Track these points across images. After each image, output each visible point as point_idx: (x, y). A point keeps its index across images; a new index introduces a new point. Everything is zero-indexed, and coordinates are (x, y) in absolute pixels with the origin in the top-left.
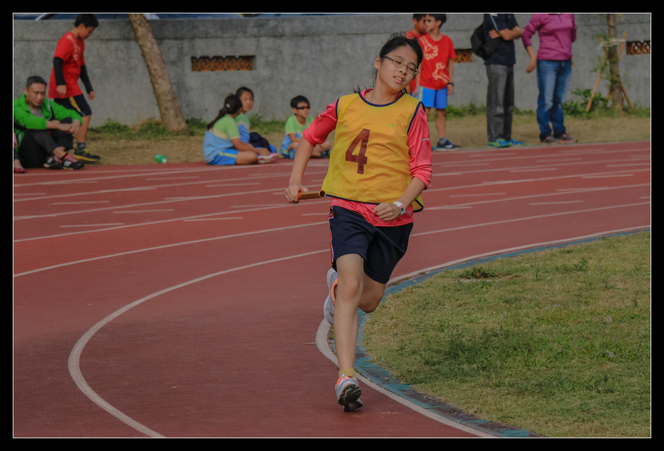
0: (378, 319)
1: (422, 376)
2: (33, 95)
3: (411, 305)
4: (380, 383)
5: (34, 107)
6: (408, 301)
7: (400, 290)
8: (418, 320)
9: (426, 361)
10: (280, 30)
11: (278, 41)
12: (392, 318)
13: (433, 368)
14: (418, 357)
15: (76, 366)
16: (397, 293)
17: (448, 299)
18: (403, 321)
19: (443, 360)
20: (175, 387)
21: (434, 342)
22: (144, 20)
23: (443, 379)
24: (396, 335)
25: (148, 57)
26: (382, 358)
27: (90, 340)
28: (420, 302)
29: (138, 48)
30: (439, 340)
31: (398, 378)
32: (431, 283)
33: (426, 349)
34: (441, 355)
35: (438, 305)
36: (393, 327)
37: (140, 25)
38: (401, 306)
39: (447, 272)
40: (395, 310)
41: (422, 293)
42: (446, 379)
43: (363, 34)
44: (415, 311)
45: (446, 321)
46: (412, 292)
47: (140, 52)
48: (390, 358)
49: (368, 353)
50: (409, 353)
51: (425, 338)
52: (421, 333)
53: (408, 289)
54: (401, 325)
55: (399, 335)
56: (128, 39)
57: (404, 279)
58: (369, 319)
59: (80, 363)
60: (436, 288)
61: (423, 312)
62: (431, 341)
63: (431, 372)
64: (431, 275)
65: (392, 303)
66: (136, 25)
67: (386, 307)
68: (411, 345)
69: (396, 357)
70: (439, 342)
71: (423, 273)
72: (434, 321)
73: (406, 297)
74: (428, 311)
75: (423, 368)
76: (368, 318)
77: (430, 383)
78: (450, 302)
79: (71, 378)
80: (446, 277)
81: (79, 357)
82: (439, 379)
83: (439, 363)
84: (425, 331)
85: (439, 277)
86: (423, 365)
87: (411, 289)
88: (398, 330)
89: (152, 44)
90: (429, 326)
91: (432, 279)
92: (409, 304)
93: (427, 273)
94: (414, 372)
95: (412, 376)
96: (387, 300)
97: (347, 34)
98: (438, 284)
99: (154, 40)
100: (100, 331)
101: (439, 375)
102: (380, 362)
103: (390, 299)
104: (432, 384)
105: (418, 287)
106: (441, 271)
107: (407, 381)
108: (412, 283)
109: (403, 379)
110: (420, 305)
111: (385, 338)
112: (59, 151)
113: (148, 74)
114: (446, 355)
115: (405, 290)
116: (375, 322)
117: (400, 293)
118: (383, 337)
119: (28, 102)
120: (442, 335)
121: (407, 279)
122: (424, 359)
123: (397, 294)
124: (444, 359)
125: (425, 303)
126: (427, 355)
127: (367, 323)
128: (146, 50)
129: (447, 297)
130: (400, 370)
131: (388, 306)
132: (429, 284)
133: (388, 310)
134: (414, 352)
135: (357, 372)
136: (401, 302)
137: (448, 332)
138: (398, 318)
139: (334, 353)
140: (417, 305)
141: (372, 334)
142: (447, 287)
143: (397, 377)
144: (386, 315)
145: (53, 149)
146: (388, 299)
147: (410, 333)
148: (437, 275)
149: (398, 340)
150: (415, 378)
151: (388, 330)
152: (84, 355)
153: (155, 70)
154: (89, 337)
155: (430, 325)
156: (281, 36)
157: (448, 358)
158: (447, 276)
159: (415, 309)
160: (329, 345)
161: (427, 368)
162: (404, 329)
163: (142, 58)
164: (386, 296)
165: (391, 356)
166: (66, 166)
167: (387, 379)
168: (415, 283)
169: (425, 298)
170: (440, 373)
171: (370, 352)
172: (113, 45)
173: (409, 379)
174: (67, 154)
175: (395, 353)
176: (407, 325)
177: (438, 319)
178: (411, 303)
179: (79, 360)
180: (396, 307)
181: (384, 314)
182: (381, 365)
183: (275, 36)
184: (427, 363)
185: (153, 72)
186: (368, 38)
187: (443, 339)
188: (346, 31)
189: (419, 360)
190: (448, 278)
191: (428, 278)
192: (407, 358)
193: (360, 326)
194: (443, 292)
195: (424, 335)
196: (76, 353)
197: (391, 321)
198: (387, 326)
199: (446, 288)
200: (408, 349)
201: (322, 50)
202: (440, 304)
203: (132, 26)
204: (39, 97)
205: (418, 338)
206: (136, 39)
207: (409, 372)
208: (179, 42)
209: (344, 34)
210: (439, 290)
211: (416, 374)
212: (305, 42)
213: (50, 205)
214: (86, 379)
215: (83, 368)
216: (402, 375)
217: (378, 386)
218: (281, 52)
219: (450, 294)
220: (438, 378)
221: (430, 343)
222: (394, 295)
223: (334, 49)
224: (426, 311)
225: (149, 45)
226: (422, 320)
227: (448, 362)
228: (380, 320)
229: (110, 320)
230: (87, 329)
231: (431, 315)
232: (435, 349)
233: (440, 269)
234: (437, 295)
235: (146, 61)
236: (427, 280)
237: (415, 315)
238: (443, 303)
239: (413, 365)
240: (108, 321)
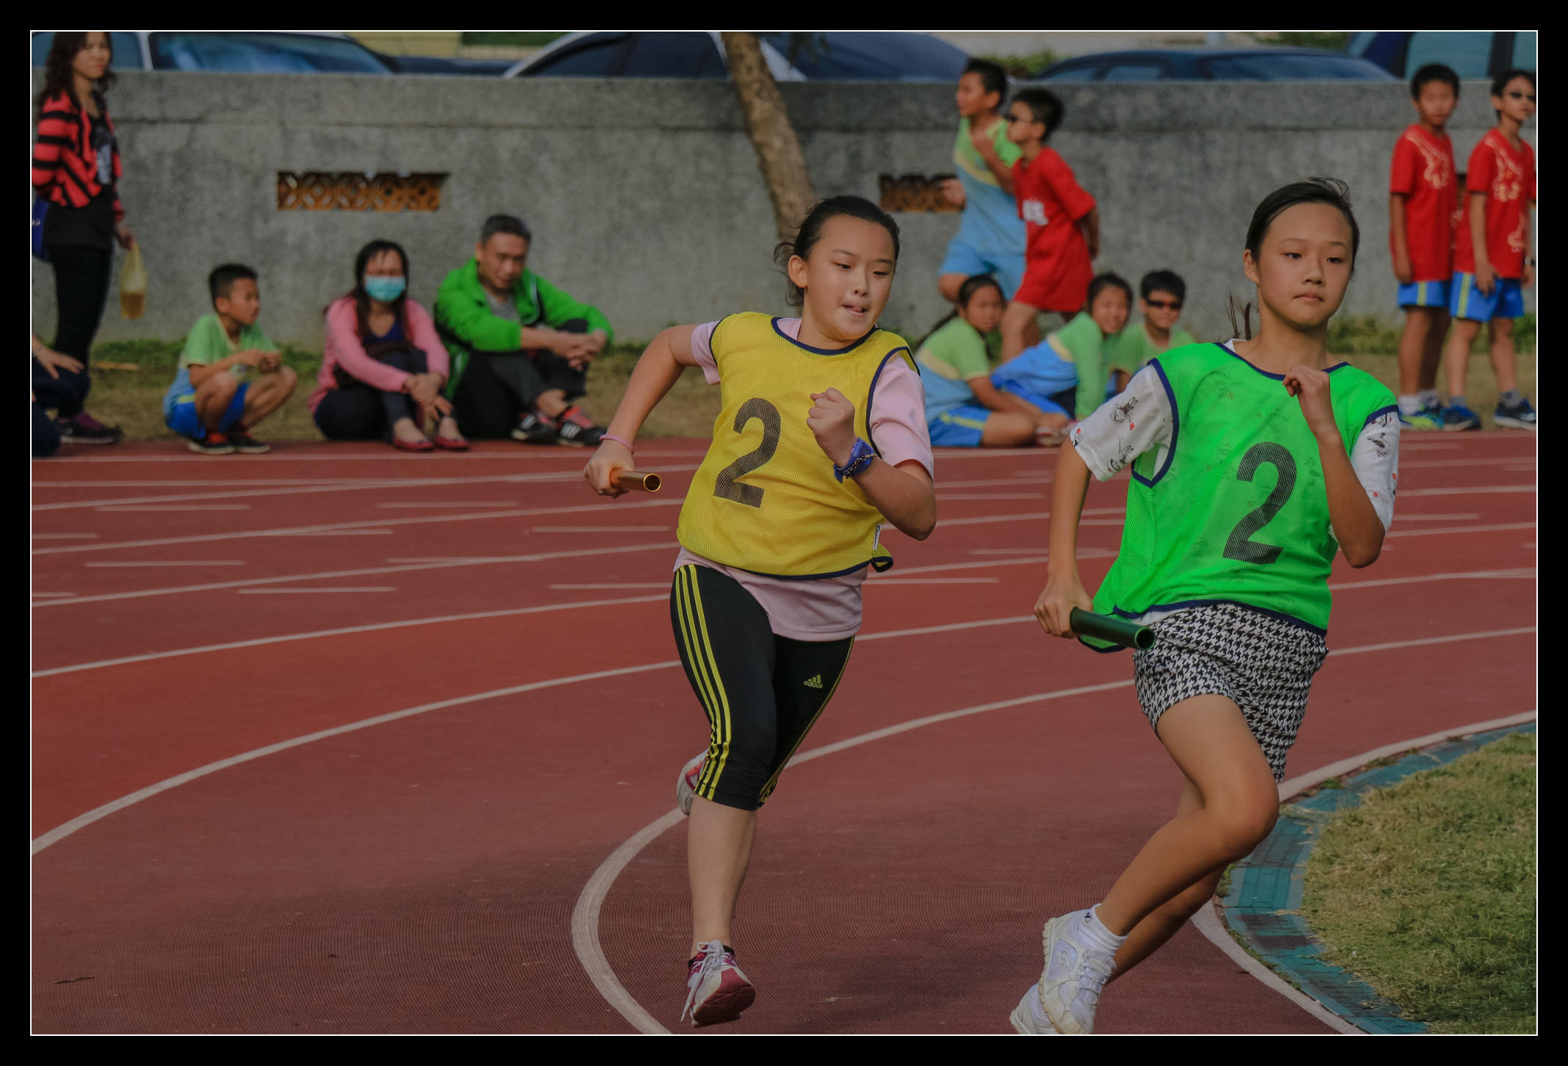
0: (1340, 851)
1: (1455, 1002)
2: (494, 261)
3: (1427, 820)
4: (1348, 1013)
5: (496, 291)
6: (1418, 808)
7: (1398, 779)
8: (1443, 857)
9: (1466, 963)
10: (1104, 113)
11: (1098, 143)
12: (1378, 849)
13: (1484, 982)
14: (1446, 953)
15: (591, 934)
16: (1390, 785)
17: (1520, 806)
18: (1406, 858)
19: (1510, 964)
20: (833, 999)
21: (1486, 916)
22: (768, 82)
23: (1512, 1013)
24: (1387, 892)
25: (774, 174)
26: (1352, 951)
27: (622, 871)
28: (1448, 811)
29: (750, 151)
30: (1501, 910)
31: (1393, 1003)
32: (1478, 764)
33: (1466, 933)
34: (1506, 949)
35: (1496, 822)
36: (1379, 873)
37: (758, 94)
38: (1401, 820)
39: (1518, 738)
40: (1385, 828)
41: (1455, 790)
42: (1518, 1013)
43: (1313, 130)
44: (1436, 835)
45: (1518, 864)
46: (1428, 786)
47: (755, 160)
48: (1372, 952)
49: (1316, 936)
50: (1421, 941)
51: (1463, 904)
52: (1453, 892)
53: (1417, 778)
54: (1400, 867)
55: (1394, 894)
56: (726, 129)
57: (1407, 752)
58: (1317, 849)
59: (601, 928)
60: (1489, 779)
61: (1458, 838)
62: (1479, 913)
63: (1480, 992)
64: (1476, 744)
65: (1377, 810)
66: (748, 95)
67: (1361, 822)
68: (1428, 922)
69: (1389, 949)
70: (1499, 918)
71: (1457, 739)
72: (1484, 863)
73: (1411, 798)
74: (1469, 837)
75: (1460, 981)
76: (1315, 846)
77: (1476, 1021)
78: (1526, 815)
79: (579, 964)
80: (1516, 752)
81: (596, 913)
82: (1500, 1012)
83: (1500, 969)
84: (1462, 886)
85: (1497, 750)
86: (1458, 973)
87: (1427, 778)
88: (1393, 882)
89: (786, 142)
90: (1472, 875)
91: (1480, 755)
92: (1420, 815)
93: (1465, 738)
94: (1435, 989)
95: (1431, 1000)
96: (1364, 803)
97: (1274, 128)
98: (1496, 768)
99: (790, 133)
100: (646, 852)
101: (1500, 1000)
102: (1346, 961)
103: (1371, 800)
104: (1481, 1023)
105: (1444, 773)
106: (1502, 735)
107: (1416, 1012)
108: (1427, 761)
109: (1406, 1006)
110: (1449, 819)
111: (1359, 899)
112: (552, 401)
113: (771, 215)
114: (1518, 951)
115: (1409, 779)
116: (1333, 858)
117: (1398, 786)
118: (1353, 896)
119: (482, 279)
120: (1507, 899)
121: (1415, 751)
122: (1462, 959)
123: (1388, 789)
124: (1514, 961)
125: (1461, 814)
126: (1469, 948)
127: (1314, 859)
128: (771, 157)
129: (1519, 802)
130: (1400, 984)
131: (1367, 818)
132: (1472, 767)
133: (1367, 828)
134: (1435, 940)
135: (1289, 982)
136: (1398, 809)
137: (1524, 892)
138: (1394, 849)
139: (1229, 933)
140: (1441, 819)
141: (1326, 887)
142: (1519, 776)
143: (1392, 1000)
144: (1361, 840)
145: (538, 393)
146: (1367, 801)
147: (1424, 891)
148: (1493, 745)
149: (1394, 906)
150: (1438, 1005)
151: (1367, 880)
152: (610, 909)
153: (791, 205)
154: (623, 864)
155: (1477, 873)
156: (1107, 129)
157: (1524, 959)
158: (1517, 749)
159: (1436, 829)
160: (1216, 911)
161: (1469, 982)
162: (1409, 878)
163: (758, 174)
164: (1361, 792)
165: (1374, 947)
166: (566, 438)
167: (1365, 1004)
168: (1434, 763)
169: (1461, 802)
170: (1503, 996)
171: (1321, 933)
172: (691, 141)
173: (1421, 1008)
174: (568, 409)
175: (1385, 939)
176: (1415, 870)
177: (1497, 857)
178: (1426, 813)
179: (597, 920)
180: (1386, 821)
181: (1356, 838)
182: (1349, 969)
183: (1090, 130)
184: (1468, 968)
185: (785, 210)
186: (1325, 140)
187: (1510, 910)
188: (1270, 122)
189: (1447, 960)
190: (1522, 753)
191: (1468, 750)
192: (1416, 953)
193: (1297, 865)
194: (1509, 788)
195: (1459, 897)
196: (589, 902)
197: (1375, 857)
198: (1363, 869)
199: (1516, 780)
200: (1420, 930)
201: (1206, 168)
202: (1500, 820)
203: (739, 96)
204: (508, 267)
205: (1445, 903)
206: (748, 129)
207: (1422, 989)
208: (851, 138)
209: (1264, 128)
210: (1498, 784)
211: (1440, 996)
212: (1166, 145)
213: (526, 532)
214: (615, 970)
215: (608, 940)
216: (1404, 996)
217: (1342, 1021)
218: (1103, 170)
219: (1527, 794)
220: (1498, 1009)
221: (1477, 917)
222: (1380, 790)
223: (1239, 164)
224: (1464, 835)
225: (777, 143)
226: (1454, 858)
227: (1524, 969)
228: (1347, 854)
229: (672, 824)
230: (617, 845)
231: (1479, 845)
232: (1490, 935)
233: (1499, 731)
234: (1493, 797)
235: (768, 183)
236: (1466, 756)
237: (1437, 846)
238: (1510, 816)
239: (1431, 973)
240: (668, 826)
